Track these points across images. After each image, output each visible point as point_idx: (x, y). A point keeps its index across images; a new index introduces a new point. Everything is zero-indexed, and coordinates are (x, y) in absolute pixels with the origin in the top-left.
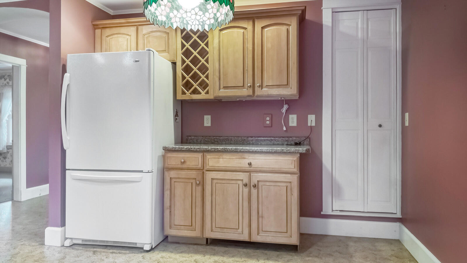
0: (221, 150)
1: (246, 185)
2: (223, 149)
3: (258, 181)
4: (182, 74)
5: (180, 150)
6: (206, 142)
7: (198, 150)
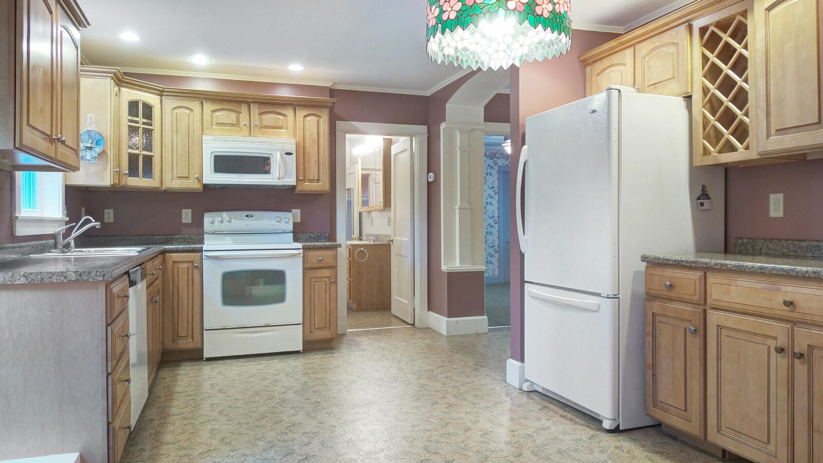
0: (733, 269)
1: (781, 350)
2: (736, 266)
3: (809, 346)
4: (704, 116)
5: (665, 264)
6: (772, 250)
7: (693, 265)
